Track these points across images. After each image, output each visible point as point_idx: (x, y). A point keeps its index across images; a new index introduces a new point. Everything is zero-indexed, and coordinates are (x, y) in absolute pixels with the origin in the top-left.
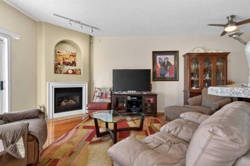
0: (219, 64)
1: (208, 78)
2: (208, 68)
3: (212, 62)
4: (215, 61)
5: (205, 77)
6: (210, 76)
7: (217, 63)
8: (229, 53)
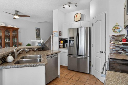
0: (14, 33)
1: (8, 41)
2: (8, 35)
3: (10, 32)
4: (12, 32)
5: (6, 40)
6: (9, 40)
7: (13, 33)
8: (19, 28)
